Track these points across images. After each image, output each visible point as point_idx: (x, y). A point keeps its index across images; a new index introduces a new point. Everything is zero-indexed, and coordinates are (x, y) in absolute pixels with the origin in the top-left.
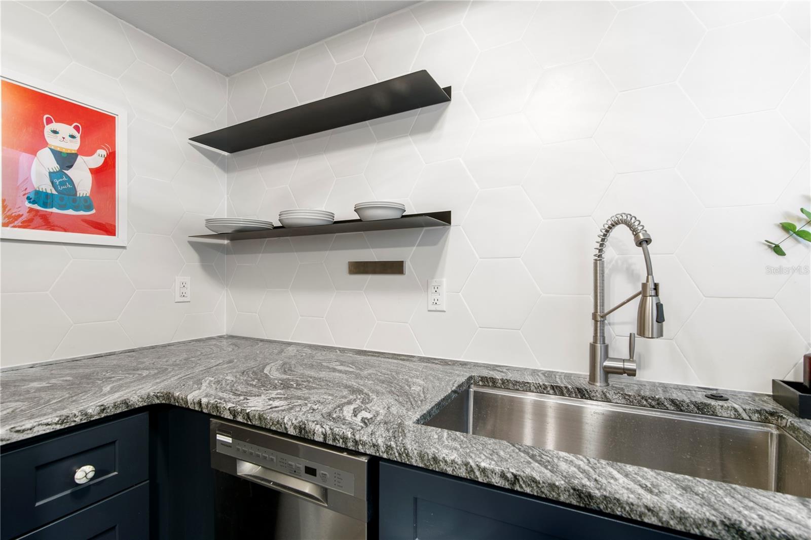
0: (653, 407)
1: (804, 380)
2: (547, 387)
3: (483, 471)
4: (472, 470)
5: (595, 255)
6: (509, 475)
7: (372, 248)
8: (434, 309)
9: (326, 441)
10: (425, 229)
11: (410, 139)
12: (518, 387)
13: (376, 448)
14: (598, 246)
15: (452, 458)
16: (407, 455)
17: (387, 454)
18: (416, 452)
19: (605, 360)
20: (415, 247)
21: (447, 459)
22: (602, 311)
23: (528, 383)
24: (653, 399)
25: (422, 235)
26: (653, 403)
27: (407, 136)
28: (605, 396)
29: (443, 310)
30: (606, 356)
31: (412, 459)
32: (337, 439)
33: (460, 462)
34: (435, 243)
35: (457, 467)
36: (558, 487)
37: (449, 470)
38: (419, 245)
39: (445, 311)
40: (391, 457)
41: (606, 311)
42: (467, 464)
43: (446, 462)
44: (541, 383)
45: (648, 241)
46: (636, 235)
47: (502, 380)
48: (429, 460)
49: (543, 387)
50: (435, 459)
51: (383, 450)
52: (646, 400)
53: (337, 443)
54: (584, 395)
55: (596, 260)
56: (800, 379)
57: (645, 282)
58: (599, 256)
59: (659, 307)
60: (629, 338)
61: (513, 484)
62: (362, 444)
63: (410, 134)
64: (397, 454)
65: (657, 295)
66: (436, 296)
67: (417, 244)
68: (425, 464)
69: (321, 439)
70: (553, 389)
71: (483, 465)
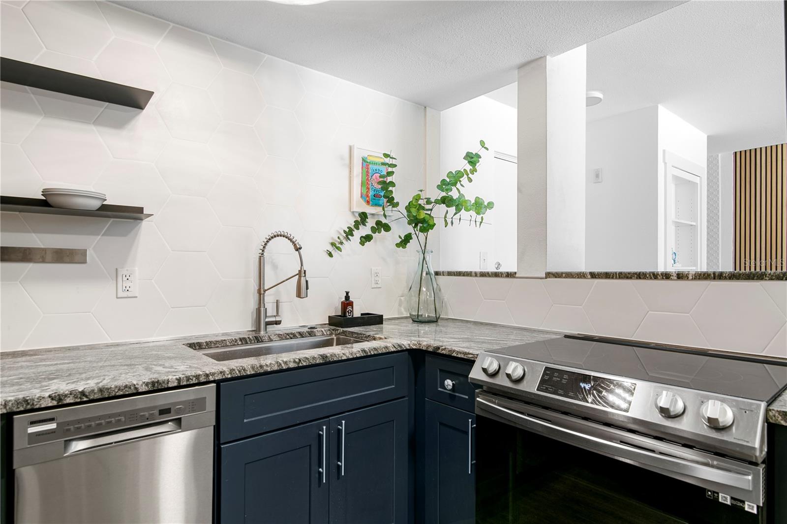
0: (291, 338)
1: (342, 313)
2: (237, 341)
3: (286, 363)
4: (281, 364)
5: (260, 254)
6: (297, 360)
7: (34, 232)
8: (126, 296)
9: (180, 384)
10: (112, 220)
11: (93, 128)
12: (218, 345)
13: (223, 374)
14: (262, 247)
15: (270, 362)
16: (244, 370)
17: (231, 374)
18: (249, 366)
19: (266, 318)
20: (99, 237)
21: (267, 364)
22: (264, 287)
23: (225, 340)
24: (292, 334)
25: (109, 224)
26: (292, 336)
27: (90, 123)
28: (270, 338)
29: (135, 296)
30: (266, 317)
31: (247, 371)
32: (191, 379)
33: (274, 363)
34: (125, 234)
35: (273, 365)
36: (316, 358)
37: (269, 369)
38: (103, 235)
39: (136, 297)
40: (234, 376)
41: (266, 288)
42: (277, 362)
43: (267, 365)
44: (233, 339)
45: (300, 248)
46: (295, 245)
47: (206, 342)
48: (257, 368)
49: (235, 341)
50: (261, 366)
51: (228, 373)
52: (289, 335)
53: (190, 382)
54: (259, 340)
55: (260, 256)
56: (340, 314)
57: (300, 269)
58: (262, 254)
59: (307, 282)
60: (276, 304)
61: (299, 363)
62: (211, 375)
63: (93, 123)
64: (237, 372)
65: (305, 276)
66: (128, 284)
67: (102, 234)
68: (255, 371)
69: (176, 384)
70: (241, 341)
71: (285, 360)
